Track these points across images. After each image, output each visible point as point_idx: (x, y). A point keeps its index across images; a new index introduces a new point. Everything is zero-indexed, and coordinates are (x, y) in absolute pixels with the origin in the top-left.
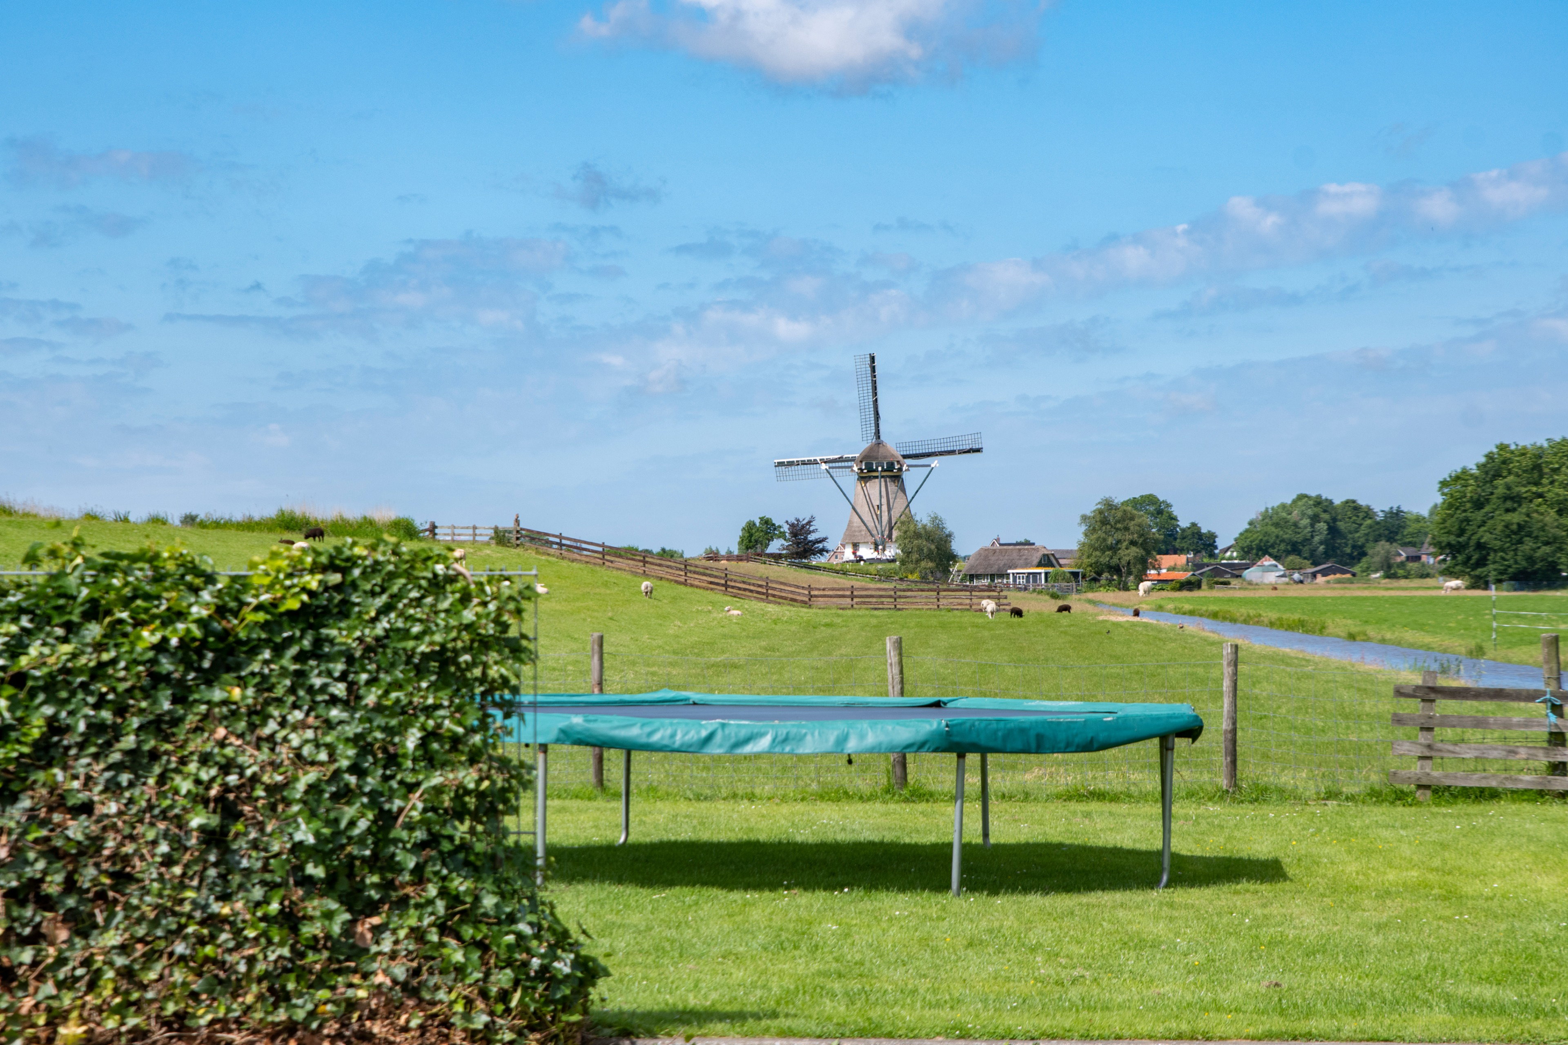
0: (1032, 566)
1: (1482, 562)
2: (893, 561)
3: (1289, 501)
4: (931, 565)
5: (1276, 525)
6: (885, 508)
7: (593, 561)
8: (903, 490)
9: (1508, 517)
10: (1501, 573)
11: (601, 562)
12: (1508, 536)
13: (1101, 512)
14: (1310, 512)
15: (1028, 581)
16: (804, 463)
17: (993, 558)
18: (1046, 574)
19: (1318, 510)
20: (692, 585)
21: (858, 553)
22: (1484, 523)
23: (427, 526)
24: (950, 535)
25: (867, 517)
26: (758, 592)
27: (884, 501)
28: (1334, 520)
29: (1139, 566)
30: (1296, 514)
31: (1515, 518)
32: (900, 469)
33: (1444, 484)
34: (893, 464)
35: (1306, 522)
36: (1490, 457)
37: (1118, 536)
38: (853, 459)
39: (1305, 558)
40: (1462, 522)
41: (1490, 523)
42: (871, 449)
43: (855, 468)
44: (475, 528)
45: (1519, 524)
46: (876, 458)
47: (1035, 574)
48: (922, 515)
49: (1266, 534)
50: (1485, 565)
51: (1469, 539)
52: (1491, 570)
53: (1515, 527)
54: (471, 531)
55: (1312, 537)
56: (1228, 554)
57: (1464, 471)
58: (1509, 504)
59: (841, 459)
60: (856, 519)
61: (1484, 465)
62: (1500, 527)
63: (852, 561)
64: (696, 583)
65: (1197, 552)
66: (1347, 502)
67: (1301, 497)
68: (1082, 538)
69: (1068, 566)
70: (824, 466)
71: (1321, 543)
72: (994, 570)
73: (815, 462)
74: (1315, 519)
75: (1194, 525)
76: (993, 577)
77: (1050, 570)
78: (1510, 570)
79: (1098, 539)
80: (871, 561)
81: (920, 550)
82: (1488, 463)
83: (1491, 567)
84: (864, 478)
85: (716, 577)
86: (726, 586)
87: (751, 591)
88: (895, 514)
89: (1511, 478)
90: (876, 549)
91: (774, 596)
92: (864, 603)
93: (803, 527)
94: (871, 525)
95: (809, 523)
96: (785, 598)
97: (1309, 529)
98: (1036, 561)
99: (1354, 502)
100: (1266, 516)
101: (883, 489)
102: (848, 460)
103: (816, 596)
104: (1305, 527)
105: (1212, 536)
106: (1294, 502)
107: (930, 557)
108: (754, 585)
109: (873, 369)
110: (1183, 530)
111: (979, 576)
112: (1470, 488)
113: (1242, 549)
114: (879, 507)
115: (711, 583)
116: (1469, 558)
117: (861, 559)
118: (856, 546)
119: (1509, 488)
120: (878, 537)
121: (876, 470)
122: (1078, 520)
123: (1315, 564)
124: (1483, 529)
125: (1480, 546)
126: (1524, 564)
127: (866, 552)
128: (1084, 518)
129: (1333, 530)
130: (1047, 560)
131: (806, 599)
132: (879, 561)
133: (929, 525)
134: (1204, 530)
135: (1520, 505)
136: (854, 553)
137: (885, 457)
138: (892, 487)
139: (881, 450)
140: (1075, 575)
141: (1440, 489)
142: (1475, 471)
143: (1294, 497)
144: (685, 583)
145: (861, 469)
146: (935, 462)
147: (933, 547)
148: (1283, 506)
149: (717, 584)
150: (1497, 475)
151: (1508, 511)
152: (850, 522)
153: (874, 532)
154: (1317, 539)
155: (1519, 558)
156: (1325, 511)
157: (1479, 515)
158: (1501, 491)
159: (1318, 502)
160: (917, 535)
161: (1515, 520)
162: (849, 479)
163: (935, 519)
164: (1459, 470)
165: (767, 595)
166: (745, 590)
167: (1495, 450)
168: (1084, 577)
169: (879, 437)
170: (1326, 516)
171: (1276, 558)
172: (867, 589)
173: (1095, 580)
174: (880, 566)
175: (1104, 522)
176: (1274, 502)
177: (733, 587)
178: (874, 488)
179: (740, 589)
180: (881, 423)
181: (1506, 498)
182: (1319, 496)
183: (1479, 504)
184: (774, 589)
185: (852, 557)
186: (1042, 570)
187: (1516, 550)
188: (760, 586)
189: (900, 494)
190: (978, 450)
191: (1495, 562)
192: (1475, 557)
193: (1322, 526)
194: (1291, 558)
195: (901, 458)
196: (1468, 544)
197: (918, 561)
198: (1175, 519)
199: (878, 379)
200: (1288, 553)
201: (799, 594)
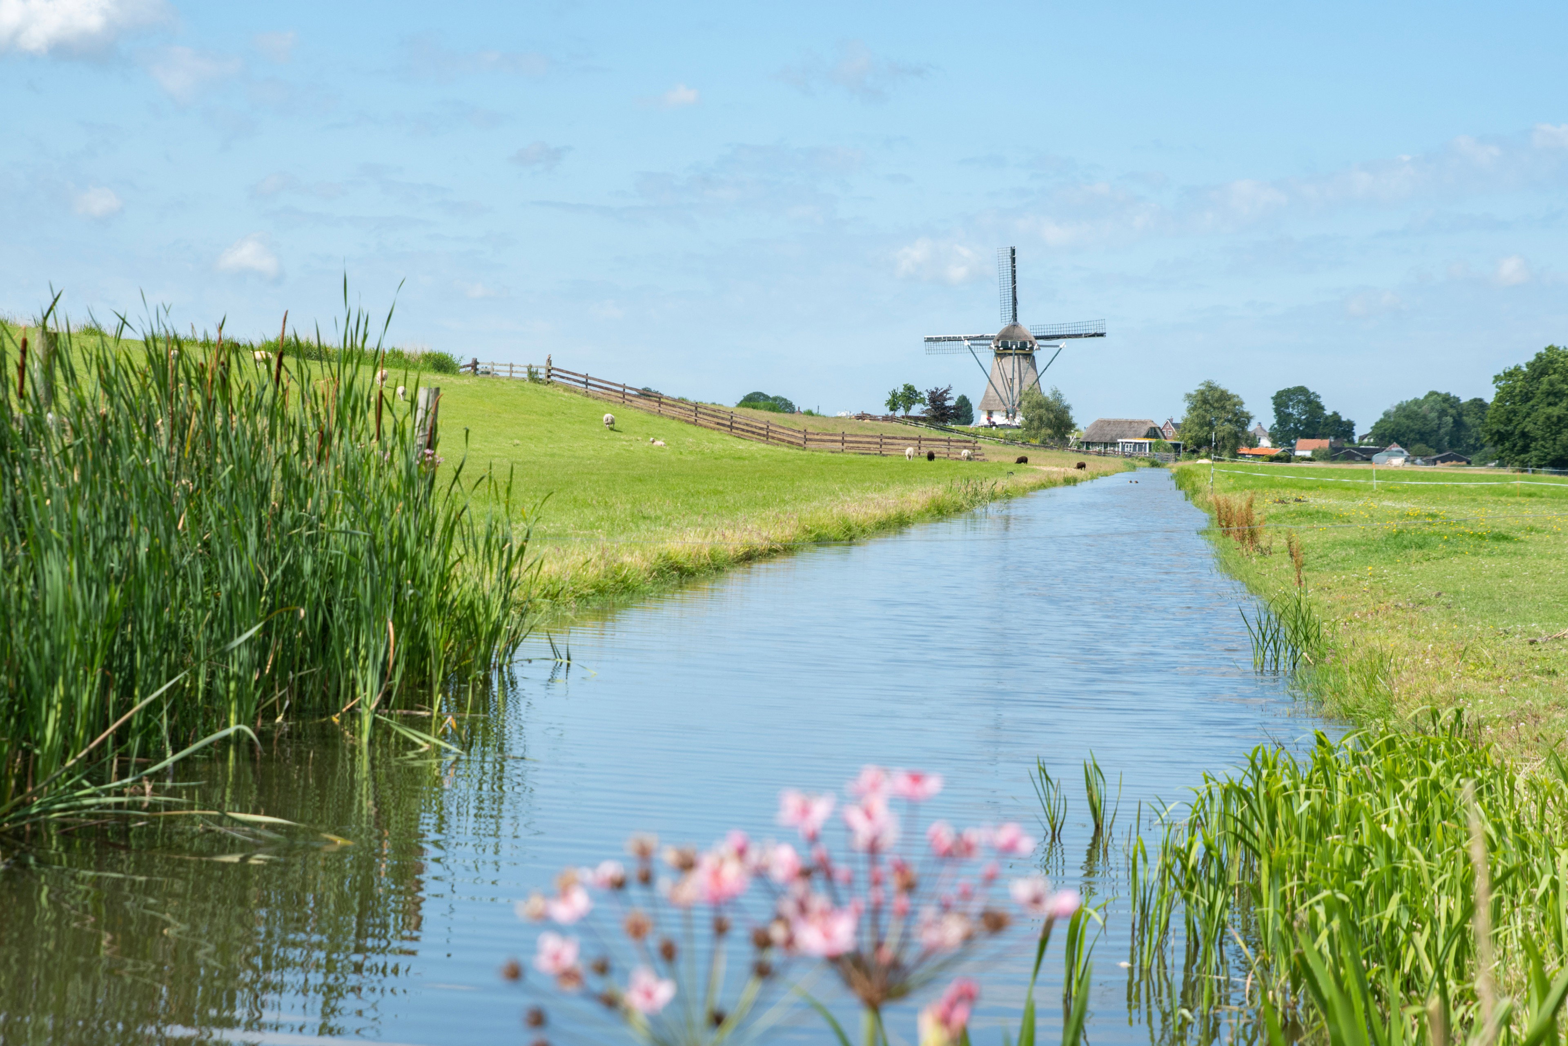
0: (1140, 437)
1: (1525, 449)
2: (1018, 427)
3: (1422, 397)
4: (1049, 431)
5: (1408, 417)
6: (1016, 381)
7: (614, 399)
8: (1034, 367)
9: (1549, 410)
10: (1541, 460)
11: (621, 401)
12: (1549, 427)
13: (1202, 393)
14: (1438, 407)
15: (1134, 450)
16: (949, 339)
17: (1108, 429)
18: (1150, 444)
19: (1446, 405)
20: (701, 425)
21: (992, 420)
22: (1528, 415)
23: (470, 362)
24: (1068, 408)
25: (1000, 389)
26: (759, 434)
27: (1016, 375)
28: (1460, 415)
29: (1233, 441)
30: (1426, 407)
31: (1555, 411)
32: (1032, 349)
33: (1497, 378)
34: (1025, 343)
35: (1434, 415)
36: (1539, 357)
37: (1216, 413)
38: (991, 338)
39: (1431, 447)
40: (1510, 412)
41: (1534, 415)
42: (1008, 330)
43: (993, 346)
44: (511, 365)
45: (1559, 417)
46: (1011, 338)
47: (1140, 444)
48: (1047, 390)
49: (1398, 424)
50: (1528, 452)
51: (1515, 427)
52: (1533, 455)
53: (1555, 419)
54: (508, 368)
55: (1439, 428)
56: (1366, 440)
57: (1518, 369)
58: (1551, 399)
59: (982, 338)
60: (992, 390)
61: (1533, 364)
62: (1542, 419)
63: (986, 426)
64: (704, 423)
65: (1337, 437)
66: (1475, 400)
67: (1432, 394)
68: (1185, 414)
69: (1172, 437)
70: (967, 343)
71: (1446, 434)
72: (1107, 439)
73: (959, 339)
74: (1443, 413)
75: (1335, 414)
76: (1106, 445)
77: (1153, 441)
78: (1549, 457)
79: (1197, 416)
80: (1003, 426)
81: (1040, 418)
82: (1536, 361)
83: (1534, 453)
84: (1000, 355)
85: (723, 419)
86: (731, 427)
87: (753, 433)
88: (1026, 388)
89: (1553, 377)
90: (1007, 417)
91: (773, 438)
92: (852, 448)
93: (941, 394)
94: (1004, 395)
95: (946, 392)
96: (784, 441)
97: (1437, 421)
98: (1144, 433)
99: (1481, 400)
100: (1401, 408)
101: (1016, 365)
102: (988, 338)
103: (811, 440)
104: (1433, 420)
105: (1350, 425)
106: (1426, 397)
107: (1050, 425)
108: (756, 427)
109: (1013, 260)
110: (1327, 418)
111: (1094, 444)
112: (1519, 384)
113: (1377, 436)
114: (1012, 380)
115: (718, 424)
116: (1515, 446)
117: (994, 424)
118: (990, 413)
119: (1551, 384)
120: (1010, 406)
121: (1011, 349)
122: (1183, 396)
123: (1440, 451)
124: (1528, 419)
125: (1524, 435)
126: (1561, 452)
127: (999, 419)
128: (1189, 396)
129: (1458, 423)
130: (1154, 433)
131: (802, 442)
132: (1009, 427)
133: (1051, 399)
134: (1344, 419)
135: (1561, 401)
136: (989, 419)
137: (1019, 337)
138: (1024, 363)
139: (1017, 330)
140: (1176, 446)
141: (1494, 382)
142: (1525, 369)
143: (1427, 393)
144: (695, 423)
145: (998, 347)
146: (1062, 343)
147: (1051, 416)
148: (1416, 402)
149: (723, 425)
150: (1543, 373)
151: (1549, 404)
152: (987, 392)
153: (1006, 402)
154: (1442, 431)
155: (1557, 447)
156: (1452, 407)
157: (1525, 409)
158: (1544, 387)
159: (1447, 398)
160: (1039, 405)
161: (1555, 413)
162: (987, 355)
163: (1055, 393)
164: (1512, 368)
165: (767, 436)
166: (748, 431)
167: (1544, 351)
168: (1185, 448)
169: (1015, 320)
170: (1452, 411)
171: (1404, 445)
172: (856, 436)
173: (1194, 452)
174: (1009, 432)
175: (1205, 401)
176: (1408, 397)
177: (737, 429)
178: (1008, 363)
179: (743, 430)
180: (1018, 307)
181: (1548, 394)
182: (1448, 394)
183: (1527, 397)
184: (775, 432)
185: (986, 423)
186: (1147, 441)
187: (1555, 439)
188: (761, 429)
189: (1031, 370)
190: (1102, 335)
191: (1536, 449)
192: (1520, 443)
193: (1449, 419)
194: (1418, 446)
195: (1033, 339)
196: (1512, 433)
197: (1039, 428)
198: (1322, 408)
199: (1017, 269)
200: (1417, 441)
201: (796, 437)
